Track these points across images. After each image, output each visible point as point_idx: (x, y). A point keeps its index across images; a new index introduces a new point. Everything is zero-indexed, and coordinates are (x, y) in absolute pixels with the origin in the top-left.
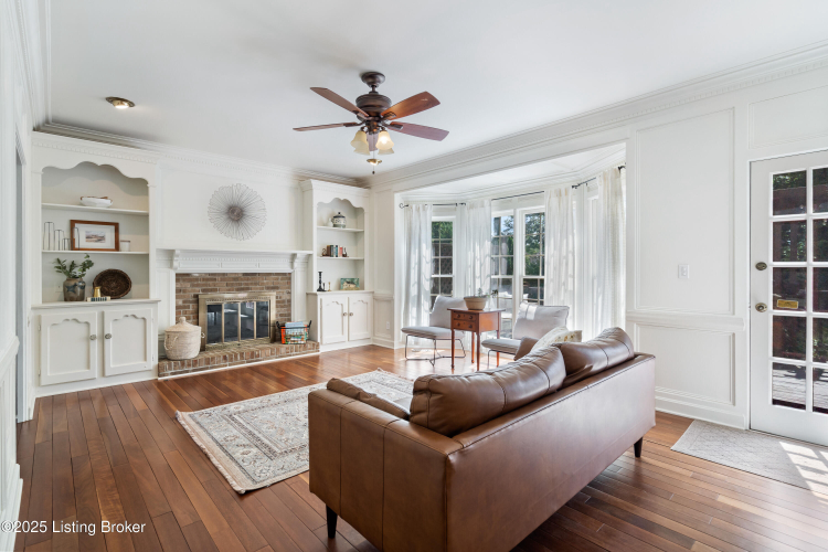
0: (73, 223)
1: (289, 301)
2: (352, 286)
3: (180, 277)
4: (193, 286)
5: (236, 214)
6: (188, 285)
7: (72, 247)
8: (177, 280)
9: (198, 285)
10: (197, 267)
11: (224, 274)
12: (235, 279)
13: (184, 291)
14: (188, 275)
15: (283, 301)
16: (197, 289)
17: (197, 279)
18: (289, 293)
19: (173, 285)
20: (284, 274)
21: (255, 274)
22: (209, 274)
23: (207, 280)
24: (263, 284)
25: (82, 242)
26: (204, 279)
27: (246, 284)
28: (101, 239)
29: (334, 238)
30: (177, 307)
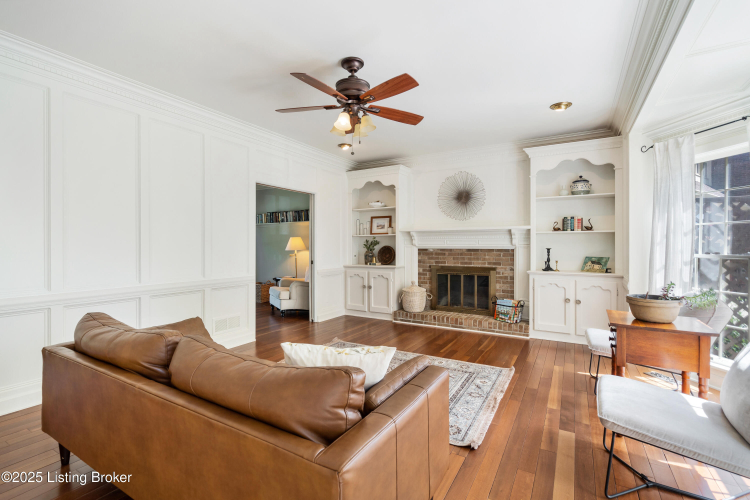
0: (372, 218)
1: (512, 278)
2: (597, 267)
3: (422, 252)
4: (430, 258)
5: (464, 197)
6: (426, 258)
7: (371, 233)
8: (419, 254)
9: (432, 258)
10: (433, 244)
11: (451, 250)
12: (461, 254)
13: (424, 262)
14: (426, 250)
15: (506, 278)
16: (433, 261)
17: (432, 253)
18: (512, 270)
19: (416, 257)
20: (507, 250)
21: (477, 250)
22: (441, 250)
23: (439, 254)
24: (484, 259)
25: (375, 230)
26: (436, 254)
27: (470, 259)
28: (383, 227)
29: (578, 208)
30: (419, 274)
